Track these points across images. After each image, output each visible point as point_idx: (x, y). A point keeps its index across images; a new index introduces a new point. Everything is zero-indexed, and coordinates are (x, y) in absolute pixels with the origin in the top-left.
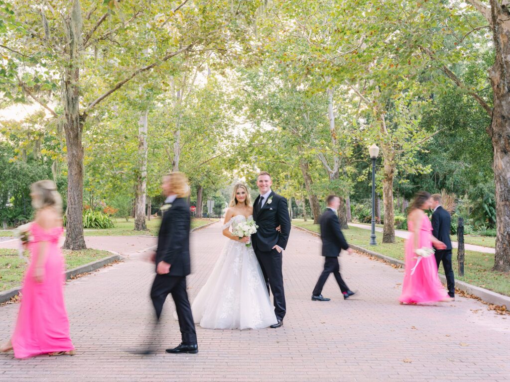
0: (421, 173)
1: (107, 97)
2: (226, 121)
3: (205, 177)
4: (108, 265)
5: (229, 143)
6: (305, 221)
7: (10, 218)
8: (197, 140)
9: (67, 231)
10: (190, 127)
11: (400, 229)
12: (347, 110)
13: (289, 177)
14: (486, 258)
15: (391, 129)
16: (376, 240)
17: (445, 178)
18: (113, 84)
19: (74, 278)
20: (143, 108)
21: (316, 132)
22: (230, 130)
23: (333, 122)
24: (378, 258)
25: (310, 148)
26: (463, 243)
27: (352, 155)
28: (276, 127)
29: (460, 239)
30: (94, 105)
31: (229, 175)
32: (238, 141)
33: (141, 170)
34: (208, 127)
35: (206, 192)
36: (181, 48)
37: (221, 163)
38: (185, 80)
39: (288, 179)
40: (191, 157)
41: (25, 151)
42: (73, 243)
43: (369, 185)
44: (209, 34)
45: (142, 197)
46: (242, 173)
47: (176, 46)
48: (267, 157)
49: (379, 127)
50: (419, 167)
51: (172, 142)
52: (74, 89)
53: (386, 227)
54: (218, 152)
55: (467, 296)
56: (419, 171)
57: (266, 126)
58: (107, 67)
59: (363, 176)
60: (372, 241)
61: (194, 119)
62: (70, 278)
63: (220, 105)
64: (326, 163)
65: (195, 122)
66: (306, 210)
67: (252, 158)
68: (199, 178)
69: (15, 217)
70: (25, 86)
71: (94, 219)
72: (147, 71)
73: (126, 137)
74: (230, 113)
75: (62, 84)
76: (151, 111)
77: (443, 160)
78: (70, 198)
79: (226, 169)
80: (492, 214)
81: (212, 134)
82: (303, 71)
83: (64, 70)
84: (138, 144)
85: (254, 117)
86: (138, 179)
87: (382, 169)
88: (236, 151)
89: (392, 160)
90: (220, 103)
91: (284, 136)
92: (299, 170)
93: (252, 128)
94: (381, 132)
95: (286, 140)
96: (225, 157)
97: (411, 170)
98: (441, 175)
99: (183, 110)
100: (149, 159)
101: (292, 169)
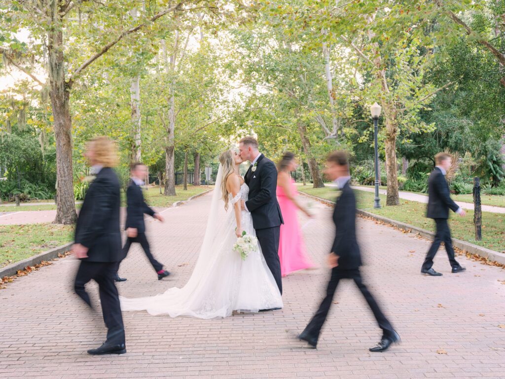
0: (425, 131)
1: (93, 62)
2: (221, 86)
3: (202, 144)
5: (225, 109)
6: (305, 185)
7: (4, 192)
8: (192, 106)
9: (58, 205)
10: (184, 93)
11: (402, 190)
12: (344, 70)
13: (287, 141)
14: (499, 219)
15: (392, 87)
16: (380, 203)
17: (447, 136)
18: (99, 47)
19: (61, 257)
20: (133, 74)
21: (313, 94)
22: (225, 94)
23: (330, 82)
24: (384, 222)
25: (309, 110)
26: (480, 204)
27: (352, 116)
28: (271, 90)
29: (476, 201)
30: (80, 71)
31: (226, 141)
32: (234, 106)
33: (134, 138)
34: (202, 92)
35: (203, 159)
36: (169, 7)
37: (217, 129)
38: (177, 44)
39: (285, 143)
40: (187, 124)
41: (9, 121)
42: (65, 217)
43: (371, 146)
47: (165, 6)
48: (264, 121)
49: (380, 85)
50: (423, 126)
51: (167, 109)
52: (57, 55)
53: (390, 189)
54: (214, 118)
55: (490, 263)
56: (423, 130)
57: (262, 90)
58: (92, 30)
59: (364, 137)
60: (376, 204)
61: (187, 84)
62: (58, 257)
63: (214, 70)
64: (324, 125)
65: (189, 88)
66: (305, 173)
67: (249, 123)
68: (196, 145)
69: (10, 191)
70: (6, 53)
72: (134, 32)
73: (118, 105)
74: (225, 77)
75: (45, 49)
76: (143, 78)
77: (445, 117)
78: (60, 170)
79: (223, 135)
80: (497, 172)
81: (206, 99)
82: (300, 24)
83: (46, 34)
84: (131, 111)
85: (249, 81)
86: (132, 148)
87: (383, 129)
88: (232, 117)
89: (395, 119)
90: (214, 67)
91: (281, 98)
92: (297, 133)
93: (247, 92)
94: (382, 90)
95: (283, 103)
96: (221, 123)
97: (414, 129)
98: (443, 133)
99: (176, 76)
100: (143, 127)
101: (290, 133)
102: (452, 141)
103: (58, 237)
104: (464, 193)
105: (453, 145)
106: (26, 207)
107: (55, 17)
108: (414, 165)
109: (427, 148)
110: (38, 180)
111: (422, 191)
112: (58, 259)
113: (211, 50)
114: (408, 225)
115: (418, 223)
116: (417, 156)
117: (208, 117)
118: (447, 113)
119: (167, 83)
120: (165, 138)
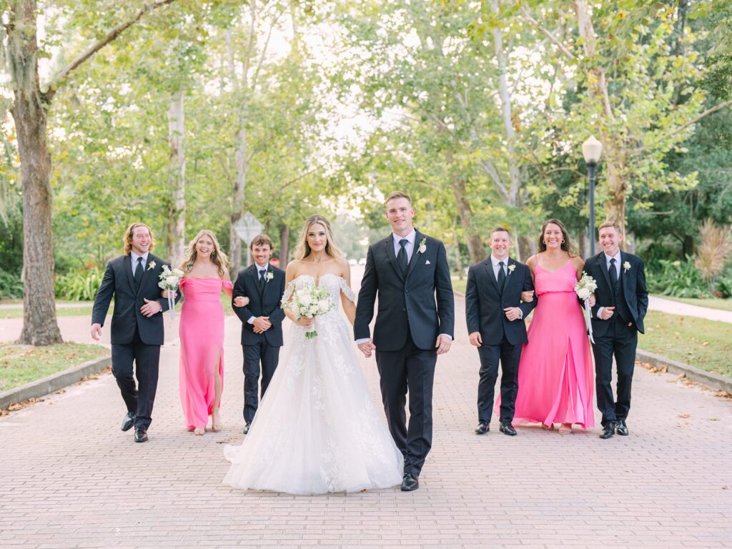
0: (677, 188)
2: (323, 114)
3: (293, 211)
4: (89, 379)
5: (331, 151)
8: (276, 147)
9: (26, 310)
10: (262, 124)
13: (432, 206)
15: (620, 110)
18: (102, 31)
20: (174, 88)
22: (331, 128)
23: (508, 106)
27: (549, 159)
30: (68, 73)
31: (333, 206)
32: (345, 148)
33: (174, 197)
34: (293, 123)
35: (295, 235)
37: (317, 185)
38: (251, 42)
39: (430, 210)
40: (267, 177)
42: (38, 332)
43: (581, 214)
45: (178, 245)
46: (353, 201)
48: (396, 172)
49: (599, 107)
50: (674, 178)
51: (232, 150)
52: (25, 42)
54: (312, 168)
57: (393, 117)
59: (569, 197)
61: (267, 109)
63: (312, 86)
64: (496, 179)
66: (462, 260)
67: (369, 176)
68: (282, 211)
74: (331, 99)
76: (189, 94)
77: (705, 167)
78: (29, 249)
79: (327, 195)
81: (301, 136)
84: (169, 151)
85: (371, 105)
86: (170, 213)
87: (603, 183)
88: (342, 164)
89: (626, 165)
90: (313, 82)
91: (423, 133)
92: (449, 193)
93: (368, 124)
94: (602, 116)
95: (428, 141)
96: (324, 176)
97: (658, 184)
98: (701, 194)
99: (248, 95)
100: (189, 179)
101: (438, 192)
102: (716, 208)
103: (13, 372)
105: (719, 215)
108: (650, 249)
109: (672, 219)
111: (666, 292)
113: (308, 55)
114: (657, 356)
115: (676, 353)
116: (654, 232)
117: (303, 166)
118: (707, 161)
119: (232, 107)
120: (230, 199)
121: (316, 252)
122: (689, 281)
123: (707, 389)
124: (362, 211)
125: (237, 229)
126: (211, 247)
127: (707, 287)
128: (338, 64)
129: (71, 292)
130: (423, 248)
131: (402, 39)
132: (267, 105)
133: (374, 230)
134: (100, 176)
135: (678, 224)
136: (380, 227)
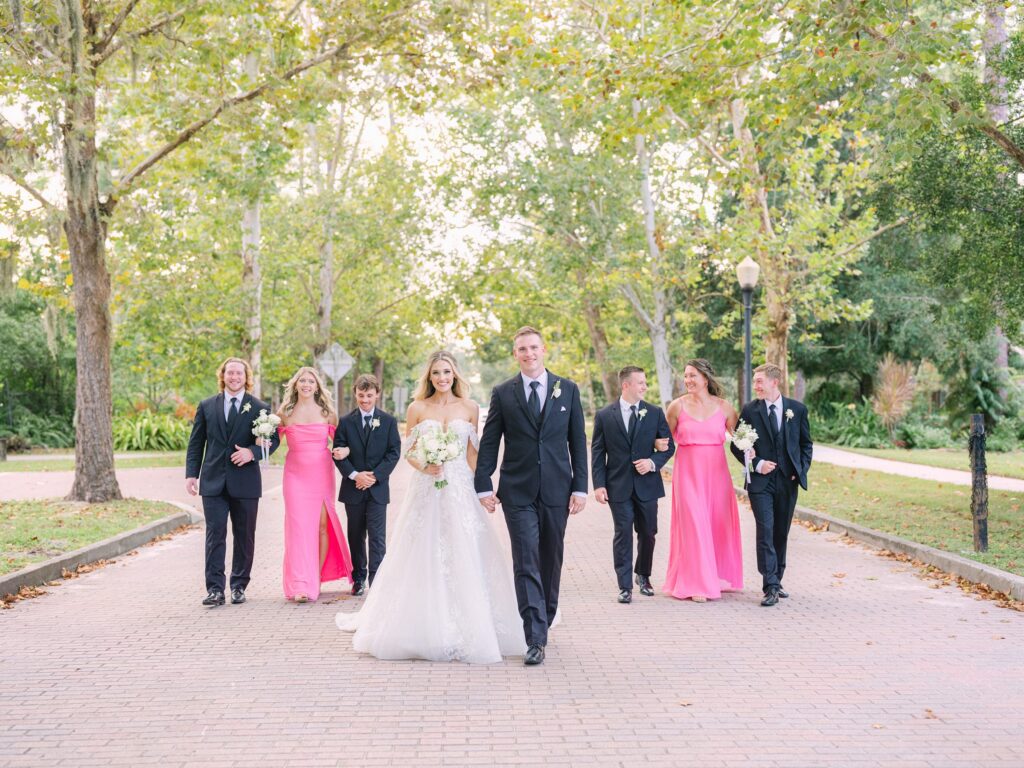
0: (849, 318)
2: (427, 222)
3: (389, 340)
4: (162, 539)
5: (435, 268)
8: (369, 263)
9: (78, 460)
10: (353, 235)
12: (678, 195)
13: (559, 336)
14: (1011, 503)
15: (781, 225)
17: (889, 331)
18: (172, 132)
20: (250, 194)
21: (617, 240)
22: (437, 240)
23: (651, 218)
26: (985, 473)
27: (698, 283)
28: (530, 233)
29: (977, 465)
30: (131, 180)
31: (438, 335)
32: (453, 264)
33: (247, 325)
34: (390, 234)
35: (390, 370)
36: (323, 51)
37: (419, 309)
38: (341, 134)
39: (557, 340)
40: (357, 299)
42: (92, 487)
43: (736, 347)
44: (386, 20)
46: (462, 329)
47: (313, 48)
48: (515, 294)
49: (757, 222)
50: (846, 307)
51: (316, 266)
52: (83, 144)
54: (413, 288)
56: (844, 315)
57: (511, 229)
58: (157, 94)
59: (722, 327)
61: (360, 217)
62: (61, 577)
63: (414, 189)
64: (637, 305)
65: (364, 224)
66: (596, 402)
67: (483, 299)
68: (375, 341)
71: (154, 432)
72: (247, 102)
73: (215, 256)
74: (437, 205)
75: (56, 132)
76: (268, 200)
77: (885, 292)
78: (83, 388)
79: (432, 321)
80: (990, 404)
81: (399, 249)
82: (596, 86)
83: (59, 100)
84: (242, 269)
85: (486, 212)
86: (243, 344)
87: (762, 312)
88: (449, 285)
89: (787, 291)
90: (415, 185)
91: (550, 248)
92: (581, 320)
93: (481, 235)
94: (760, 232)
95: (555, 258)
96: (427, 298)
97: (826, 313)
98: (880, 324)
99: (337, 200)
100: (266, 302)
101: (567, 320)
102: (898, 340)
103: (71, 531)
104: (924, 447)
105: (901, 349)
106: (19, 463)
107: (78, 65)
108: (821, 389)
109: (847, 353)
110: (48, 408)
111: (839, 441)
112: (61, 581)
113: (409, 151)
114: (820, 514)
115: (841, 510)
116: (826, 369)
117: (402, 286)
118: (888, 284)
119: (318, 214)
120: (313, 327)
121: (442, 393)
122: (866, 428)
123: (869, 548)
124: (474, 341)
125: (321, 363)
126: (314, 386)
127: (887, 435)
128: (445, 162)
129: (117, 440)
130: (557, 392)
131: (524, 133)
132: (358, 212)
133: (488, 364)
134: (157, 298)
135: (853, 360)
136: (495, 361)
